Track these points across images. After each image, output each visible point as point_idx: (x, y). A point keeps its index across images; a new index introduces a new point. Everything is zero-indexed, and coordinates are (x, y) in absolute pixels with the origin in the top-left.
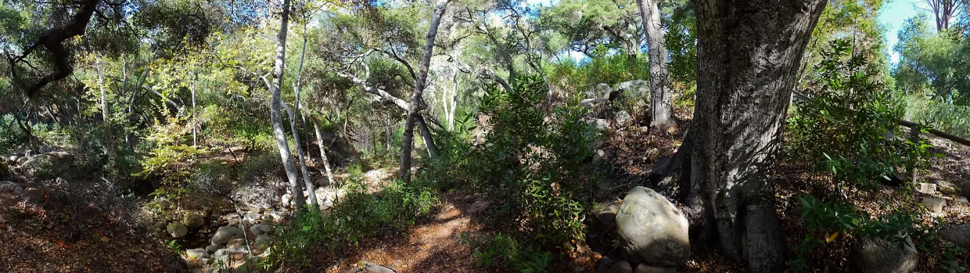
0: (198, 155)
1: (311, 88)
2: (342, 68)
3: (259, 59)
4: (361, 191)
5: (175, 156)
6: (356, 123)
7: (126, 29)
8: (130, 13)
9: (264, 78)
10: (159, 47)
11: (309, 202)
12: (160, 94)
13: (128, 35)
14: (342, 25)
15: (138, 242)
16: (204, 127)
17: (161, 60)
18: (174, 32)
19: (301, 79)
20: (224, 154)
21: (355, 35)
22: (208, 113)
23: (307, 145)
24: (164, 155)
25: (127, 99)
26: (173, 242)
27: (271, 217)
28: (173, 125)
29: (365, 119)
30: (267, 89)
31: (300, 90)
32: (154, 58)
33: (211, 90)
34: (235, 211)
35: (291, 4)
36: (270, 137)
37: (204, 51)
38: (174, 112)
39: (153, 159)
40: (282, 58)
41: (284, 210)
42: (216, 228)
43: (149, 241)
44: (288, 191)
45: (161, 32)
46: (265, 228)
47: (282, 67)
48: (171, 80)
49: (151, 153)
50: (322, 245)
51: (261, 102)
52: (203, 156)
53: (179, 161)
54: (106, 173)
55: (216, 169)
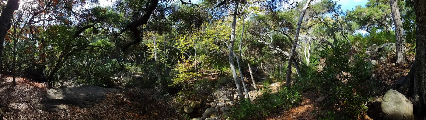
0: (197, 76)
1: (246, 47)
2: (260, 39)
3: (224, 34)
4: (269, 92)
5: (187, 77)
6: (266, 62)
7: (165, 21)
8: (167, 14)
9: (226, 43)
10: (180, 29)
11: (246, 97)
12: (180, 50)
13: (166, 24)
14: (260, 19)
15: (171, 115)
16: (200, 64)
17: (181, 35)
18: (187, 23)
19: (242, 43)
20: (209, 76)
21: (266, 24)
22: (202, 58)
23: (245, 73)
24: (182, 77)
25: (167, 52)
26: (186, 115)
27: (229, 104)
28: (186, 63)
29: (270, 61)
30: (227, 48)
31: (242, 48)
32: (178, 34)
33: (203, 48)
34: (214, 101)
35: (238, 10)
36: (228, 69)
37: (200, 31)
38: (187, 58)
39: (177, 79)
40: (234, 34)
41: (235, 101)
42: (206, 109)
43: (176, 115)
44: (237, 93)
45: (181, 23)
46: (226, 109)
47: (234, 38)
48: (185, 44)
49: (176, 76)
50: (251, 116)
51: (225, 53)
52: (200, 77)
53: (189, 79)
54: (157, 85)
55: (205, 83)
